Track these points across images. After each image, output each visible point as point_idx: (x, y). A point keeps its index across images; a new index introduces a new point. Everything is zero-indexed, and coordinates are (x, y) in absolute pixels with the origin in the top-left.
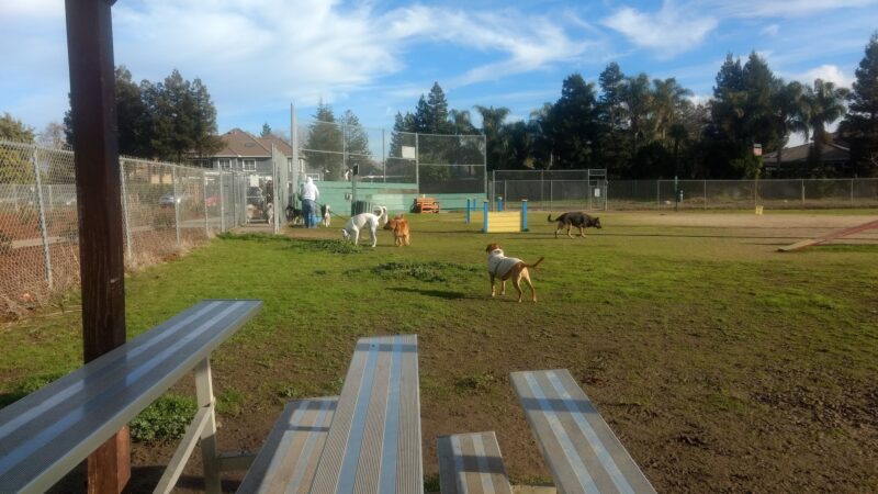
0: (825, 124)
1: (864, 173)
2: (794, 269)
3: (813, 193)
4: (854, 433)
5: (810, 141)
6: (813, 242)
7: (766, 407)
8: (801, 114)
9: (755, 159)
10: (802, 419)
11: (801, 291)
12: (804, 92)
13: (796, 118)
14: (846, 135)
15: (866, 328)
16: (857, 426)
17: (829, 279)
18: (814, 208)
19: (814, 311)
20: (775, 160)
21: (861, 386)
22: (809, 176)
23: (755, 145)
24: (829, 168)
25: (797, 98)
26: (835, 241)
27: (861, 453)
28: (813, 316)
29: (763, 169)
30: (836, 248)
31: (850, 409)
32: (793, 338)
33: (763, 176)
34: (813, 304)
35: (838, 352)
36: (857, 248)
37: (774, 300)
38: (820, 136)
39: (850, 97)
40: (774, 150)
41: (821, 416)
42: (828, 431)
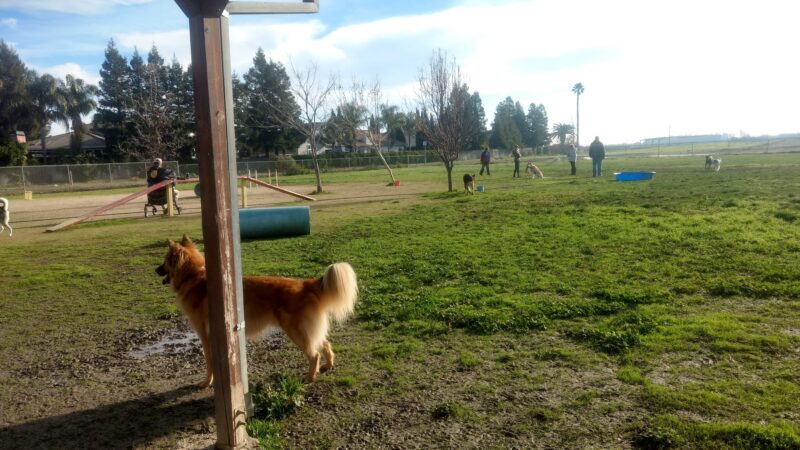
0: (81, 115)
1: (119, 158)
2: (60, 247)
3: (80, 176)
4: (104, 378)
5: (71, 131)
6: (76, 220)
7: (27, 380)
8: (58, 105)
9: (20, 146)
10: (60, 380)
11: (64, 265)
12: (58, 85)
13: (54, 109)
14: (100, 126)
15: (118, 287)
16: (107, 371)
17: (90, 251)
18: (82, 190)
19: (77, 281)
20: (40, 147)
21: (111, 337)
22: (74, 162)
23: (18, 133)
24: (90, 155)
25: (53, 91)
26: (95, 219)
27: (108, 392)
28: (75, 286)
29: (29, 155)
30: (97, 224)
31: (102, 358)
32: (56, 309)
33: (30, 163)
34: (76, 275)
35: (94, 312)
36: (114, 222)
37: (38, 278)
38: (79, 126)
39: (98, 93)
40: (38, 138)
41: (76, 372)
42: (81, 383)
